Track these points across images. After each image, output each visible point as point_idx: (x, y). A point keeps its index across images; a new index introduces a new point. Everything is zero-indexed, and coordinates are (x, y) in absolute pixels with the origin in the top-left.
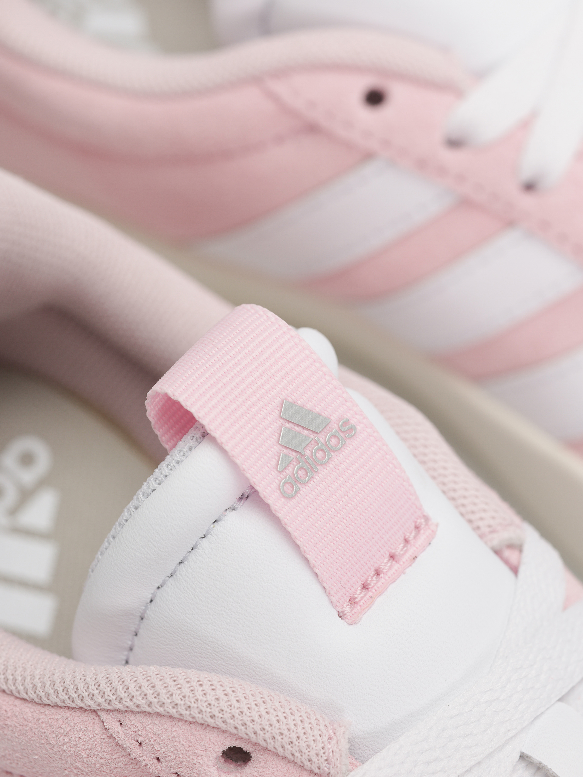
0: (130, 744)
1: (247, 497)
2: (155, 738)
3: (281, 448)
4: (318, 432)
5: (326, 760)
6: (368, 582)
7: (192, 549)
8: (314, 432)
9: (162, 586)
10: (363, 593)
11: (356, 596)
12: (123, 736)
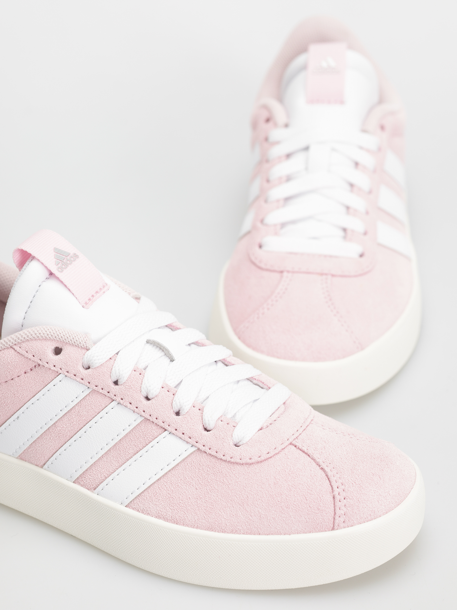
0: (24, 353)
1: (49, 278)
2: (31, 348)
3: (56, 260)
4: (67, 256)
5: (85, 342)
6: (90, 298)
7: (34, 296)
8: (65, 256)
9: (27, 312)
10: (89, 301)
11: (87, 301)
12: (21, 350)
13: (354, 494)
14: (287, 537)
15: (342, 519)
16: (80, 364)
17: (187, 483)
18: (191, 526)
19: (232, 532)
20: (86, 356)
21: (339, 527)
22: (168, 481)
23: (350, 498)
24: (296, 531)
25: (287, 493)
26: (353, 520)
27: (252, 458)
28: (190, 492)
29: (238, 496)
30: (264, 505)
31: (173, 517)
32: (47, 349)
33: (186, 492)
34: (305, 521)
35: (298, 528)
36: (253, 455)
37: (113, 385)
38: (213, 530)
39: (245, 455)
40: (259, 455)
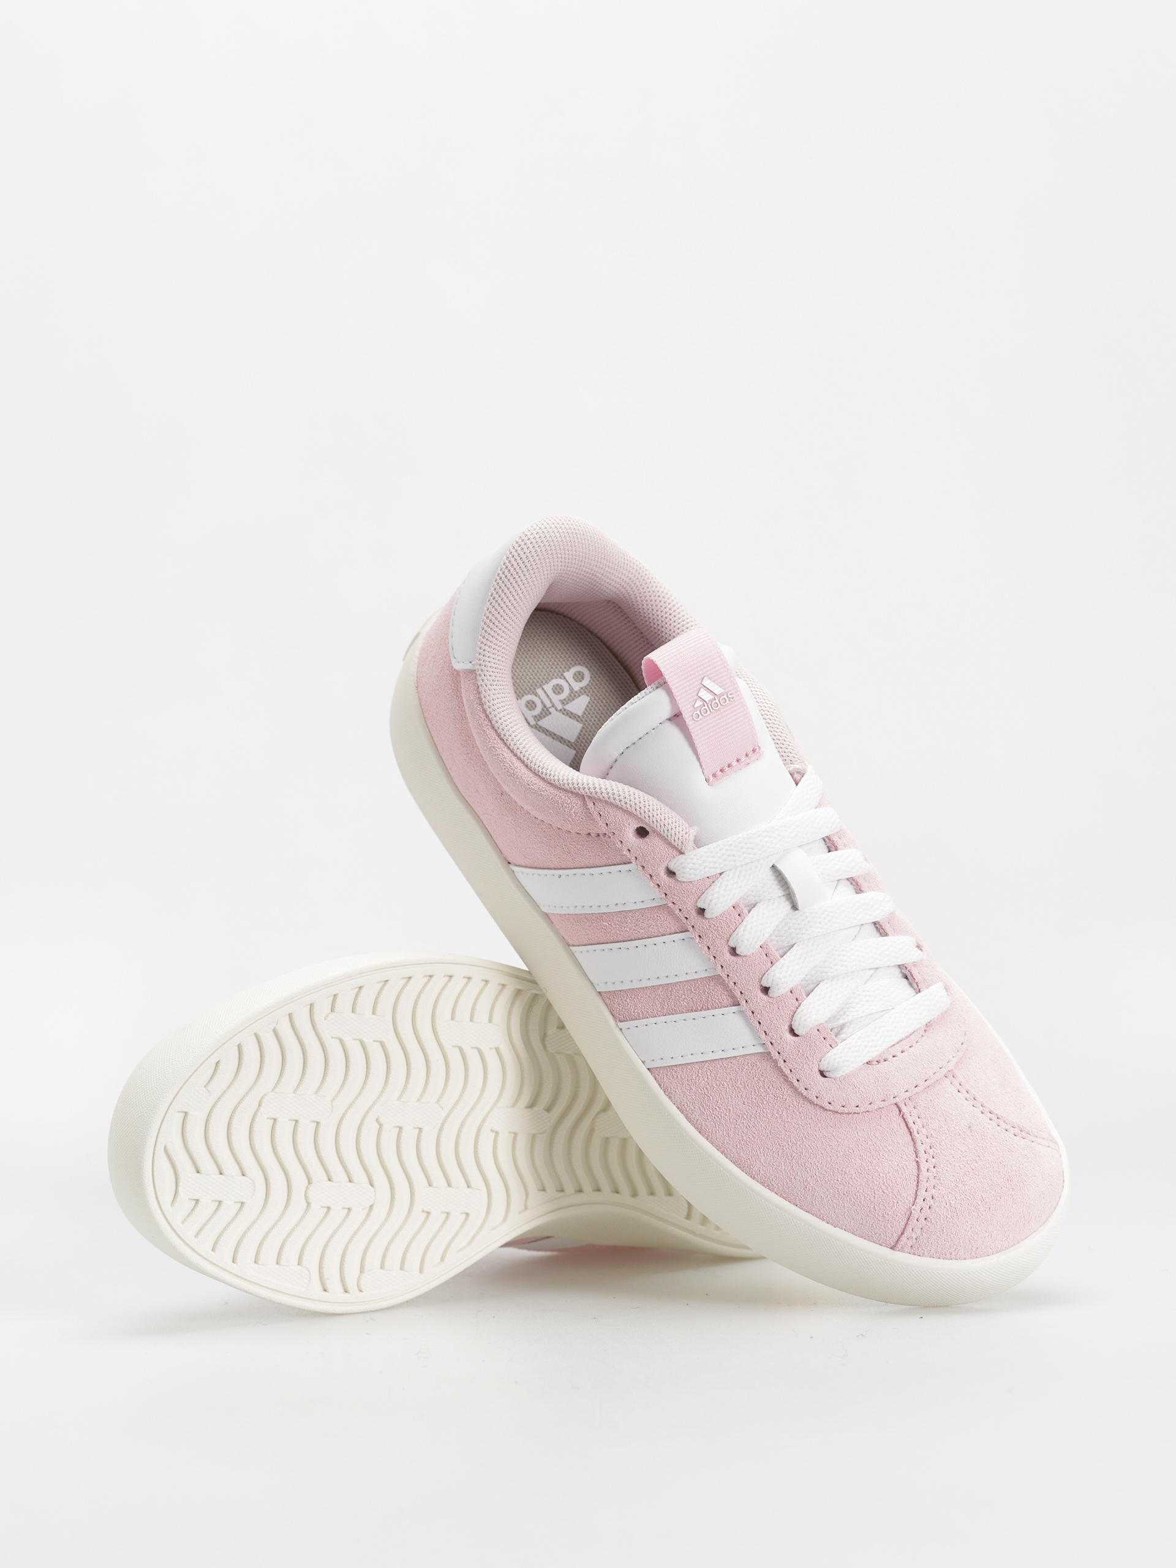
0: (596, 814)
1: (677, 716)
3: (698, 698)
5: (682, 842)
6: (724, 769)
12: (593, 810)
13: (942, 1219)
14: (829, 1228)
15: (910, 1243)
16: (663, 867)
17: (736, 1088)
18: (716, 1146)
19: (763, 1183)
20: (675, 861)
21: (902, 1250)
22: (714, 1072)
23: (933, 1222)
24: (844, 1227)
25: (854, 1174)
26: (924, 1251)
27: (833, 1104)
28: (734, 1102)
29: (790, 1144)
30: (817, 1174)
31: (699, 1121)
32: (628, 826)
33: (730, 1100)
34: (861, 1222)
35: (848, 1225)
36: (835, 1100)
37: (694, 913)
38: (740, 1167)
39: (824, 1096)
40: (844, 1104)
